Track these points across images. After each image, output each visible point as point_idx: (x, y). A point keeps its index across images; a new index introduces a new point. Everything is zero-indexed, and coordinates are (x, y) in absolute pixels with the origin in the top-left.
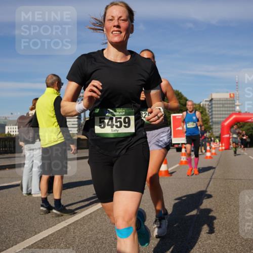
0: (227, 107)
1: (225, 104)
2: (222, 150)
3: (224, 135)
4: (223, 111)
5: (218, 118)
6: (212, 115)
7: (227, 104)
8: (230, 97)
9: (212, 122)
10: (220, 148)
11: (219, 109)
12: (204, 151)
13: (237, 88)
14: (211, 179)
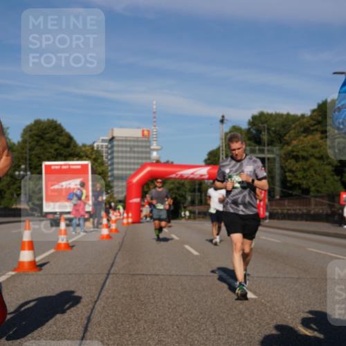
0: (138, 152)
1: (134, 146)
2: (128, 223)
3: (131, 199)
4: (130, 158)
5: (122, 169)
6: (112, 164)
7: (138, 146)
8: (143, 135)
9: (112, 175)
10: (125, 221)
11: (124, 155)
13: (155, 122)
14: (108, 274)
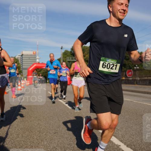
0: (32, 60)
1: (30, 57)
3: (29, 76)
4: (29, 62)
5: (26, 66)
6: (22, 64)
9: (22, 68)
13: (38, 49)
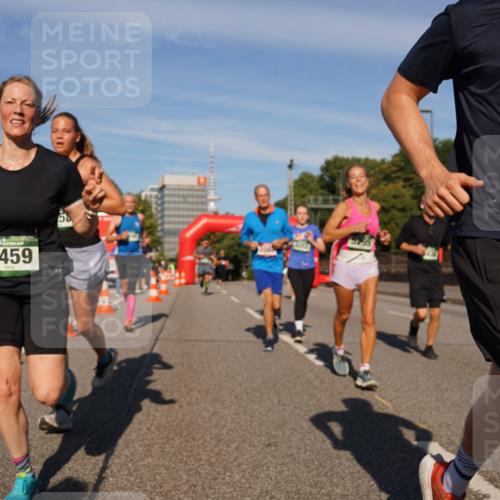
0: (192, 203)
1: (188, 196)
2: (180, 285)
3: (184, 256)
4: (184, 209)
5: (174, 223)
6: (163, 217)
7: (192, 196)
8: (199, 183)
9: (163, 230)
10: (177, 282)
11: (176, 206)
12: (145, 287)
13: (212, 167)
14: (156, 340)
